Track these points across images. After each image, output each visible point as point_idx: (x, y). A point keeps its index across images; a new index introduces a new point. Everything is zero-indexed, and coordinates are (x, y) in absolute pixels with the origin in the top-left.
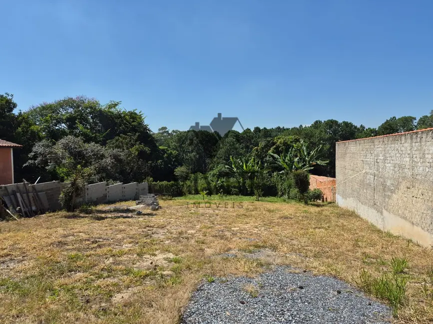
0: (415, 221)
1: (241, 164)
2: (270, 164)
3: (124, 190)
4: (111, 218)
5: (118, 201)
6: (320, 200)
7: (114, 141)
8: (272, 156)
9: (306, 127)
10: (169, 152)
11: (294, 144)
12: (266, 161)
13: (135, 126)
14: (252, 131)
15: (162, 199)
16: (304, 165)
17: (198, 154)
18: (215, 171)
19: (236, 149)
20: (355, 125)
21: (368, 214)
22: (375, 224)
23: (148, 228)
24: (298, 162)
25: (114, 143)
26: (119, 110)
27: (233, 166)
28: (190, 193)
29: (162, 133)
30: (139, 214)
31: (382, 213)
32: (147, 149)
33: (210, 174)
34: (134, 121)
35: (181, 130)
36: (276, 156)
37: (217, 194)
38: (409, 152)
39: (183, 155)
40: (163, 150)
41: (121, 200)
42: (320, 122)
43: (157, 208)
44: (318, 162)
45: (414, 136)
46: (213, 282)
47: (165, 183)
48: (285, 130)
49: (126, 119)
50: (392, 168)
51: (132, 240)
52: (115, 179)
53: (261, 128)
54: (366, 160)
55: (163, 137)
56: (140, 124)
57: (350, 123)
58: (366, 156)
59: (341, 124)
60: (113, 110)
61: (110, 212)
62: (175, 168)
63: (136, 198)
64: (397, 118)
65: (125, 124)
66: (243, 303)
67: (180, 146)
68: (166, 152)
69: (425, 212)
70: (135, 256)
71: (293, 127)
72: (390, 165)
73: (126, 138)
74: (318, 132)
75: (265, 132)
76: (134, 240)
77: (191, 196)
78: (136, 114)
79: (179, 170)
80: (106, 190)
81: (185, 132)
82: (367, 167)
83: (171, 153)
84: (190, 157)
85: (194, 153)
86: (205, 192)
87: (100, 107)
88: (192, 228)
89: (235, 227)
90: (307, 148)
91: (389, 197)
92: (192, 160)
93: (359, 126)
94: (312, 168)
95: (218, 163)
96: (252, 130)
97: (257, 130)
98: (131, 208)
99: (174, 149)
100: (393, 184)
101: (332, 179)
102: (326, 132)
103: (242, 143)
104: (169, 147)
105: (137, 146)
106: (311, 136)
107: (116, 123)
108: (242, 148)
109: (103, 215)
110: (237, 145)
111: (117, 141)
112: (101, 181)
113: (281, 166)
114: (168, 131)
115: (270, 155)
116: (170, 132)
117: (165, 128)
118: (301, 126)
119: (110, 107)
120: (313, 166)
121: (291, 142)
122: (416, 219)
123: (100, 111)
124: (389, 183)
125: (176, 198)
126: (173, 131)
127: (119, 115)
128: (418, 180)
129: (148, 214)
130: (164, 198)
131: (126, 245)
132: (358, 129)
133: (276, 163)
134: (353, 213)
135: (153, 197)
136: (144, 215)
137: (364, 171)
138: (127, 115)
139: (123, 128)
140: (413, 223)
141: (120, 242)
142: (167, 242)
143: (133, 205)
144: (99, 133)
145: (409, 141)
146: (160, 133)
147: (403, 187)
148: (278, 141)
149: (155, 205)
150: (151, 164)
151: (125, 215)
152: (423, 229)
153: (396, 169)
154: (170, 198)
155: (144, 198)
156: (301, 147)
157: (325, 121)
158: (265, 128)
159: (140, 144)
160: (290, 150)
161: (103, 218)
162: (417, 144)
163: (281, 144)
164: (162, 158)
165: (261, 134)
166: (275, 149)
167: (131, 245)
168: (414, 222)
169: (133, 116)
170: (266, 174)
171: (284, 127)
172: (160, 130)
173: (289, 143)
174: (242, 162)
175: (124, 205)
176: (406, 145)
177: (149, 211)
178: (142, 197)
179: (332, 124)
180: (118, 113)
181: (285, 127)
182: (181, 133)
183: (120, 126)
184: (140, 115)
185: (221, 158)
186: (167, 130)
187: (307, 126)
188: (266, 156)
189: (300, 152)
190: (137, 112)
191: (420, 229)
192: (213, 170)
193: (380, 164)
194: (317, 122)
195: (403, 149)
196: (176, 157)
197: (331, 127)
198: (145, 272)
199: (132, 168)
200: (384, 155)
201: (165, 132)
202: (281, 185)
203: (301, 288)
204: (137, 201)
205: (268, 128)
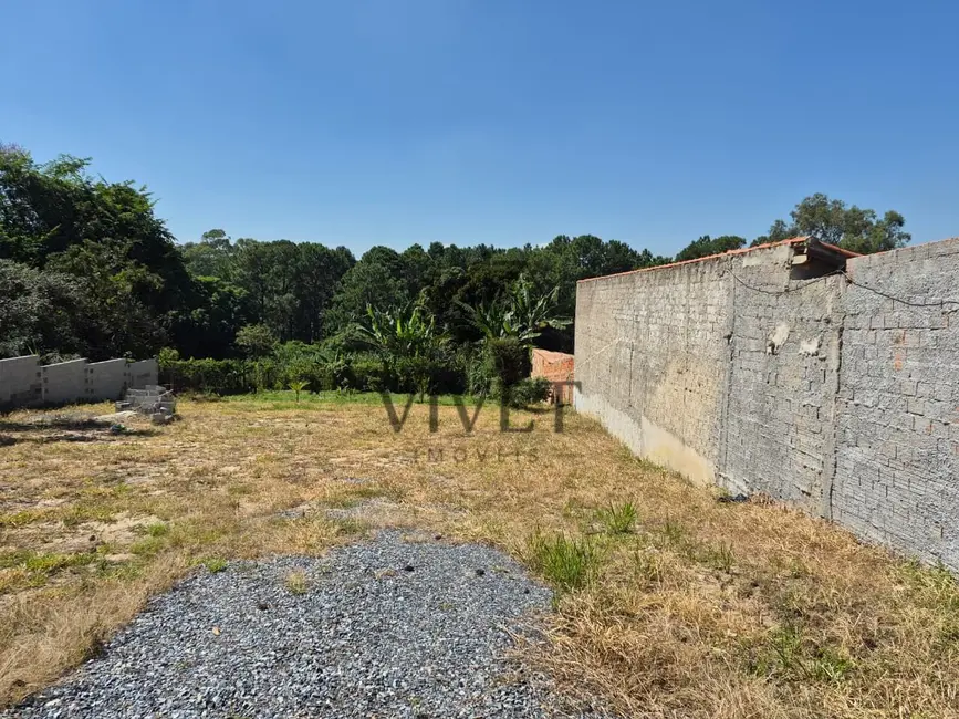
0: (686, 436)
1: (391, 323)
2: (456, 325)
3: (89, 375)
4: (35, 441)
5: (72, 404)
6: (545, 399)
7: (66, 256)
8: (460, 308)
9: (537, 249)
10: (226, 289)
11: (506, 284)
12: (447, 319)
13: (127, 222)
14: (426, 251)
15: (194, 399)
16: (524, 328)
17: (298, 297)
18: (339, 338)
19: (388, 289)
20: (634, 250)
21: (620, 426)
22: (630, 446)
23: (123, 463)
24: (512, 322)
25: (65, 261)
26: (84, 180)
27: (374, 328)
28: (270, 386)
29: (213, 245)
30: (118, 431)
31: (640, 422)
32: (156, 280)
33: (327, 344)
34: (125, 210)
35: (259, 241)
36: (467, 307)
37: (334, 389)
38: (684, 302)
39: (262, 300)
40: (208, 285)
41: (81, 401)
42: (566, 239)
43: (167, 418)
44: (551, 323)
45: (693, 270)
46: (223, 570)
47: (208, 362)
48: (494, 252)
49: (104, 204)
50: (658, 334)
51: (64, 490)
52: (67, 350)
53: (446, 245)
54: (623, 317)
55: (215, 253)
56: (143, 216)
57: (624, 245)
58: (622, 309)
59: (607, 245)
60: (68, 178)
61: (41, 427)
62: (237, 329)
63: (118, 396)
64: (712, 240)
65: (101, 216)
66: (263, 608)
67: (255, 278)
68: (215, 290)
69: (702, 418)
70: (61, 524)
71: (511, 247)
72: (656, 327)
73: (99, 249)
74: (560, 259)
75: (453, 255)
76: (71, 489)
77: (269, 394)
78: (131, 192)
79: (247, 335)
80: (39, 374)
81: (267, 245)
82: (621, 331)
83: (231, 292)
84: (280, 304)
85: (289, 296)
86: (302, 384)
87: (33, 169)
88: (236, 461)
89: (339, 457)
90: (530, 293)
91: (653, 391)
92: (283, 311)
93: (640, 253)
94: (539, 335)
95: (346, 321)
96: (426, 248)
97: (437, 248)
98: (100, 418)
99: (238, 284)
100: (658, 365)
101: (568, 356)
102: (576, 261)
103: (403, 276)
104: (227, 278)
105: (130, 271)
106: (547, 269)
107: (76, 213)
108: (402, 289)
109: (17, 435)
110: (391, 281)
111: (75, 255)
112: (24, 352)
113: (477, 329)
114: (227, 241)
115: (457, 305)
116: (232, 243)
117: (221, 233)
118: (528, 245)
119: (60, 170)
120: (542, 330)
121: (501, 278)
122: (690, 434)
123: (33, 178)
124: (652, 363)
125: (230, 397)
126: (241, 241)
127: (88, 192)
128: (694, 356)
129: (141, 433)
130: (198, 396)
131: (48, 502)
132: (639, 258)
133: (468, 323)
134: (597, 424)
135: (161, 393)
136: (129, 434)
137: (617, 341)
138: (107, 193)
139: (95, 225)
140: (684, 442)
141: (31, 497)
142: (158, 492)
143: (107, 413)
144: (30, 234)
145: (685, 279)
146: (207, 244)
147: (672, 369)
148: (473, 274)
149: (162, 411)
150: (175, 317)
151: (77, 434)
152: (697, 451)
153: (664, 337)
154: (213, 397)
155: (138, 394)
156: (519, 290)
157: (575, 239)
158: (453, 247)
159: (138, 265)
160: (497, 295)
161: (12, 442)
162: (696, 285)
163: (479, 281)
164: (204, 303)
165: (443, 259)
166: (468, 291)
167: (60, 501)
168: (686, 440)
169: (125, 196)
170: (447, 344)
171: (492, 247)
172: (206, 236)
173: (495, 280)
174: (393, 317)
175: (83, 412)
176: (681, 287)
177: (147, 425)
178: (133, 393)
179: (588, 243)
180: (84, 187)
181: (496, 247)
182: (257, 245)
183: (89, 218)
184: (143, 196)
185: (354, 308)
186: (225, 238)
187: (540, 247)
188: (447, 308)
189: (516, 299)
190: (136, 187)
191: (693, 450)
192: (334, 335)
193: (642, 325)
194: (559, 239)
195: (676, 295)
196: (243, 302)
197: (586, 252)
198: (60, 558)
199: (116, 324)
200: (648, 309)
201: (219, 242)
202: (476, 369)
203: (410, 569)
204: (119, 404)
205: (460, 246)
